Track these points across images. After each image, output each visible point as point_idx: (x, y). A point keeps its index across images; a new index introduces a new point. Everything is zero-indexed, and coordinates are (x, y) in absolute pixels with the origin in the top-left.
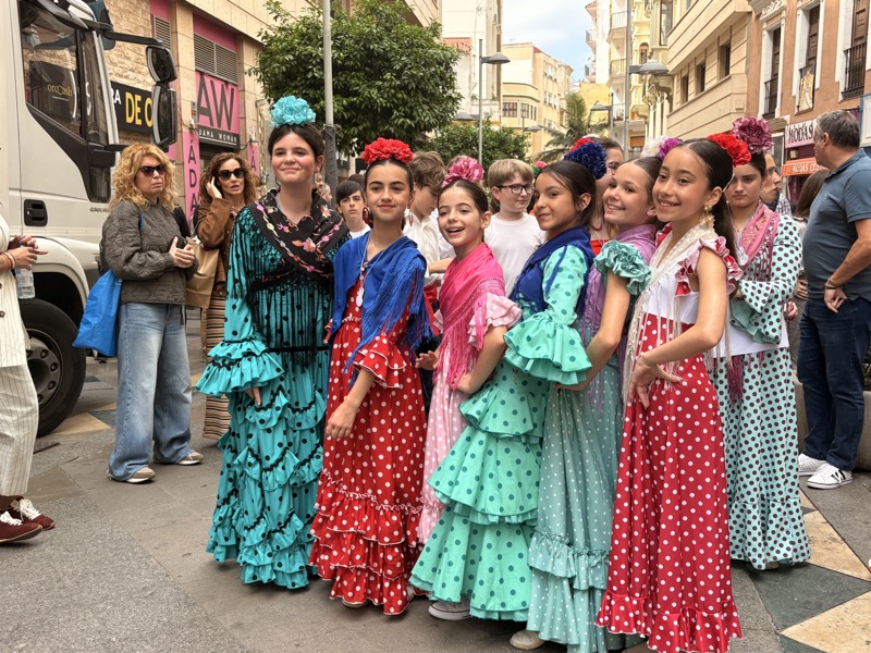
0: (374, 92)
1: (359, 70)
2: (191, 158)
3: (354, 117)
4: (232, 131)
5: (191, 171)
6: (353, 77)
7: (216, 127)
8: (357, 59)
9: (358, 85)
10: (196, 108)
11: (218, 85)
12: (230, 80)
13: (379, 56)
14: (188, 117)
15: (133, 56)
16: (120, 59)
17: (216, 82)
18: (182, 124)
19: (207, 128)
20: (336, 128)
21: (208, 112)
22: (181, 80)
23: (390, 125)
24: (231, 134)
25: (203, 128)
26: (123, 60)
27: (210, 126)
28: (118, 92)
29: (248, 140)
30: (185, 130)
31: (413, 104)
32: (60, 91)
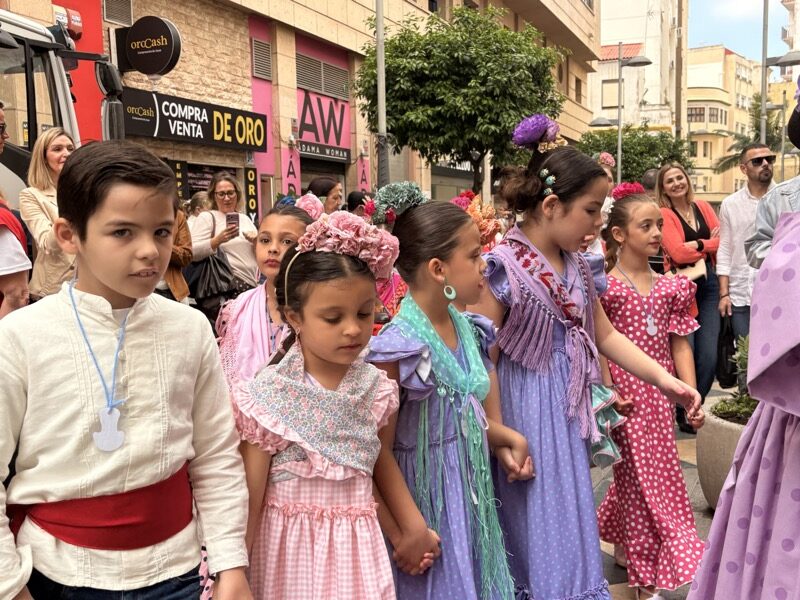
2: (289, 173)
4: (341, 146)
5: (290, 185)
7: (322, 142)
10: (298, 125)
11: (326, 103)
12: (339, 97)
13: (466, 64)
14: (287, 133)
15: (228, 77)
16: (213, 81)
17: (323, 99)
18: (280, 140)
19: (311, 144)
20: (389, 137)
21: (313, 128)
22: (281, 97)
23: (477, 132)
24: (340, 149)
25: (307, 144)
26: (217, 81)
27: (315, 142)
28: (204, 111)
29: (359, 154)
30: (284, 146)
31: (498, 111)
32: (141, 112)
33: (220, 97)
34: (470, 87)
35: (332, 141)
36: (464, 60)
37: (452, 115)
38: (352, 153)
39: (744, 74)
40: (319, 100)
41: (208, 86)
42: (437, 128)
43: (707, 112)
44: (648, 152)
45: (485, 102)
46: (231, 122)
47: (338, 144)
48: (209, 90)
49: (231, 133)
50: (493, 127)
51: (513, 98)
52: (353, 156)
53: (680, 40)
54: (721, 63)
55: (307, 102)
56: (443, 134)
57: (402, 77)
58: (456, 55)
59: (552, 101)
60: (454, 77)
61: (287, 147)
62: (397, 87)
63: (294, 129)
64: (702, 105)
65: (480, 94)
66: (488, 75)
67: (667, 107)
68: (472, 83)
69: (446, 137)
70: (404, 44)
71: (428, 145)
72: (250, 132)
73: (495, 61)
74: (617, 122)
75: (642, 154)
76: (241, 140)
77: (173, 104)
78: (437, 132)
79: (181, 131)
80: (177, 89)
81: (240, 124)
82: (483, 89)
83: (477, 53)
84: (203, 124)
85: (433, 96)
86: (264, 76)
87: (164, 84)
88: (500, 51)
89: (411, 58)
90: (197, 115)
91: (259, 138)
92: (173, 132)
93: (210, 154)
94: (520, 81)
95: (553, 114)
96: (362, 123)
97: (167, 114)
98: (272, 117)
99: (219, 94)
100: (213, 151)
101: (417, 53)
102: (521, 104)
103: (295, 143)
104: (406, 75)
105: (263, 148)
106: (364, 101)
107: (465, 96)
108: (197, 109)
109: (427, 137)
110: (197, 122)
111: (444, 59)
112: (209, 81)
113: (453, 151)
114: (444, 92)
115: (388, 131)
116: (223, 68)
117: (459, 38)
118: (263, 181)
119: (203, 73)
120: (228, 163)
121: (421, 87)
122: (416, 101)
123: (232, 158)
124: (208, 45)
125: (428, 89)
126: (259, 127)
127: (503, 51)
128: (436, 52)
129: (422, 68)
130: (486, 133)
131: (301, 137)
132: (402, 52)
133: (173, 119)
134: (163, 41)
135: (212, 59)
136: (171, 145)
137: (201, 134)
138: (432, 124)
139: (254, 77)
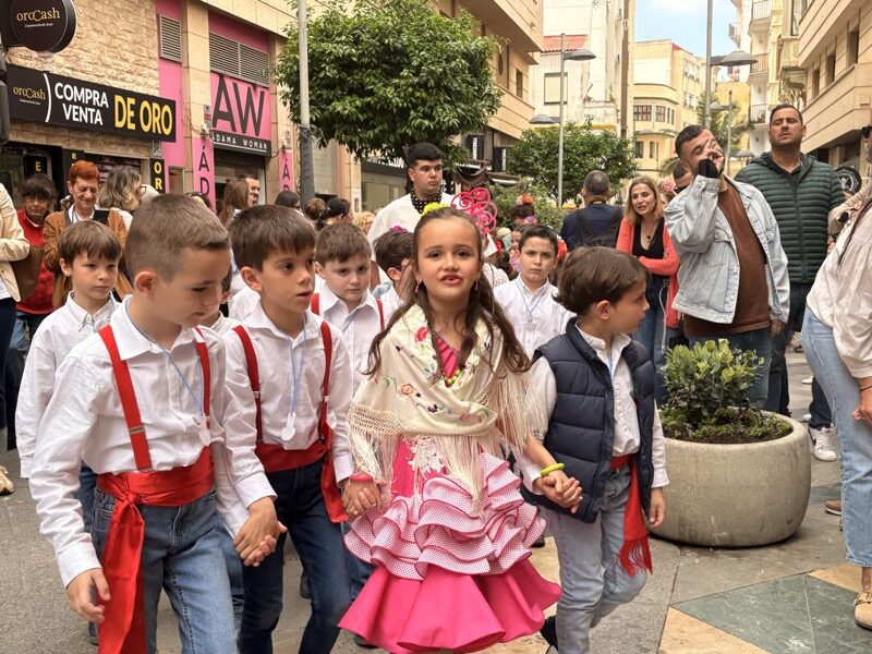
0: (390, 92)
1: (376, 67)
2: (201, 166)
3: (371, 118)
4: (261, 137)
5: (202, 179)
6: (368, 75)
7: (239, 131)
8: (372, 55)
9: (374, 84)
10: (211, 113)
11: (243, 88)
12: (258, 83)
13: (397, 52)
14: (199, 122)
15: (132, 58)
16: (115, 61)
17: (239, 85)
18: (191, 128)
19: (226, 134)
20: (312, 129)
21: (228, 116)
22: (192, 82)
23: (409, 127)
24: (259, 141)
25: (222, 133)
26: (118, 62)
27: (230, 131)
28: (104, 95)
29: (280, 146)
30: (196, 136)
31: (433, 104)
32: (30, 94)
33: (123, 80)
34: (403, 77)
35: (251, 131)
36: (395, 48)
37: (382, 106)
38: (272, 144)
39: (692, 71)
40: (235, 86)
41: (108, 66)
42: (367, 121)
43: (654, 110)
44: (591, 153)
45: (418, 94)
46: (135, 108)
47: (257, 134)
48: (109, 71)
49: (135, 120)
50: (426, 122)
51: (448, 91)
52: (274, 149)
53: (626, 33)
54: (669, 59)
55: (222, 87)
56: (374, 127)
57: (328, 64)
58: (386, 41)
59: (489, 95)
60: (384, 65)
61: (199, 136)
62: (322, 75)
63: (207, 117)
64: (649, 103)
65: (412, 85)
66: (421, 64)
67: (612, 104)
68: (405, 73)
69: (376, 131)
70: (330, 27)
71: (356, 139)
72: (156, 120)
73: (428, 50)
74: (558, 120)
75: (584, 154)
76: (146, 129)
77: (68, 86)
78: (366, 125)
79: (77, 116)
80: (73, 69)
81: (146, 109)
82: (416, 80)
83: (409, 40)
84: (103, 109)
85: (362, 85)
86: (172, 56)
87: (57, 63)
88: (433, 39)
89: (338, 43)
90: (96, 99)
91: (167, 127)
92: (68, 118)
93: (111, 143)
94: (455, 72)
95: (491, 109)
96: (284, 112)
97: (61, 97)
98: (182, 103)
99: (121, 76)
100: (114, 140)
101: (343, 38)
102: (456, 97)
103: (208, 132)
104: (332, 61)
105: (172, 138)
106: (287, 88)
107: (397, 87)
108: (95, 92)
109: (355, 130)
110: (96, 107)
111: (374, 46)
112: (109, 61)
113: (384, 146)
114: (372, 82)
115: (311, 122)
116: (126, 46)
117: (389, 24)
118: (171, 174)
119: (102, 52)
120: (132, 153)
121: (349, 75)
122: (343, 90)
123: (136, 147)
124: (108, 20)
125: (357, 77)
126: (166, 113)
127: (437, 39)
128: (364, 37)
129: (349, 55)
130: (419, 127)
131: (214, 126)
132: (327, 36)
133: (68, 103)
134: (54, 14)
135: (113, 36)
136: (66, 133)
137: (100, 120)
138: (360, 116)
139: (161, 58)
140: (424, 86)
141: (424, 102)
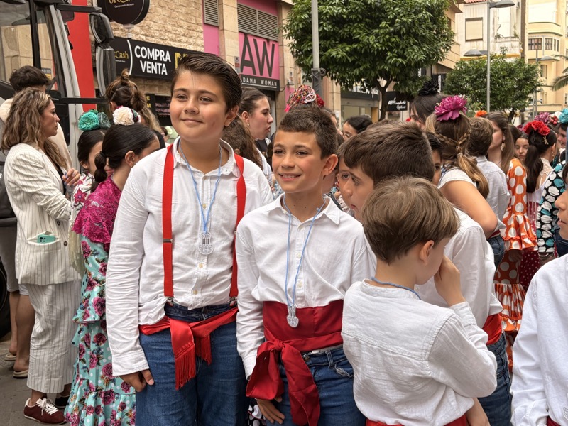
0: (372, 39)
1: (360, 21)
3: (357, 60)
4: (273, 77)
6: (355, 28)
7: (258, 74)
8: (358, 13)
9: (360, 34)
10: (240, 62)
11: (260, 43)
12: (270, 38)
13: (377, 9)
15: (185, 25)
16: (174, 28)
17: (258, 40)
19: (249, 77)
21: (250, 64)
22: (226, 40)
23: (386, 64)
24: (271, 80)
25: (246, 76)
26: (176, 28)
27: (252, 74)
28: (168, 52)
29: (286, 83)
31: (404, 46)
32: (118, 55)
33: (179, 41)
34: (381, 28)
35: (266, 74)
36: (376, 6)
37: (366, 50)
38: (281, 82)
40: (255, 41)
41: (169, 32)
42: (353, 62)
43: (544, 42)
44: (509, 76)
45: (393, 40)
47: (270, 75)
48: (170, 35)
50: (400, 60)
51: (416, 36)
52: (281, 85)
54: (555, 3)
55: (246, 43)
56: (359, 66)
57: (325, 21)
58: (369, 2)
59: (444, 37)
60: (367, 20)
63: (236, 65)
64: (539, 36)
65: (389, 33)
66: (395, 17)
67: (517, 39)
68: (383, 24)
69: (361, 69)
71: (346, 76)
73: (401, 6)
74: (486, 53)
75: (504, 77)
77: (143, 48)
78: (353, 65)
79: (150, 69)
80: (146, 35)
82: (392, 29)
84: (167, 63)
85: (350, 36)
86: (213, 23)
87: (135, 32)
89: (332, 5)
90: (162, 56)
92: (144, 71)
94: (420, 21)
95: (447, 47)
96: (289, 60)
97: (139, 56)
99: (178, 39)
102: (422, 40)
104: (328, 19)
106: (293, 41)
107: (377, 35)
108: (162, 51)
109: (345, 70)
110: (162, 62)
111: (359, 6)
112: (170, 28)
113: (363, 79)
114: (358, 33)
115: (321, 66)
116: (181, 17)
119: (165, 22)
121: (340, 29)
122: (336, 40)
125: (346, 30)
129: (341, 13)
130: (394, 64)
131: (242, 71)
133: (144, 60)
135: (173, 10)
136: (142, 81)
137: (165, 71)
138: (349, 58)
139: (205, 24)
140: (397, 33)
141: (398, 45)
